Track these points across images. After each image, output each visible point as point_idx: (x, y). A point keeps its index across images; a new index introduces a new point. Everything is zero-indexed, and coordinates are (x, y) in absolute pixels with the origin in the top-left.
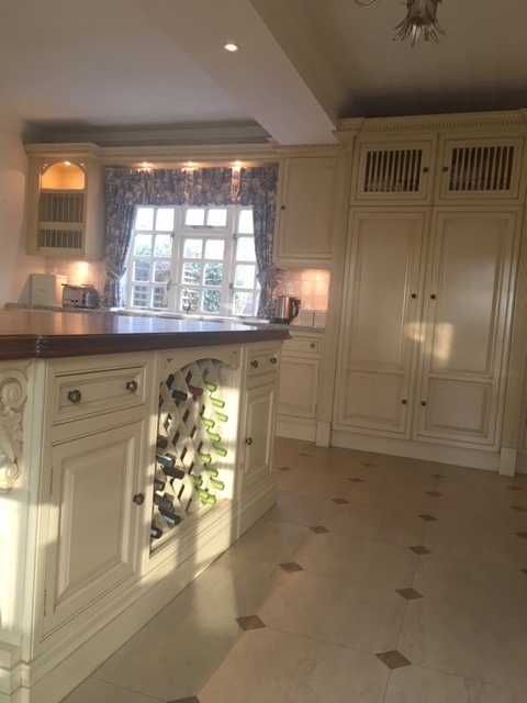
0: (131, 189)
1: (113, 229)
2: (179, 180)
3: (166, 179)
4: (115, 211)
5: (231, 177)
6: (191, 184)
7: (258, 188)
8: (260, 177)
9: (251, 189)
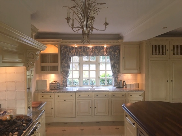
4: (64, 58)
7: (111, 52)
8: (112, 49)
9: (109, 52)
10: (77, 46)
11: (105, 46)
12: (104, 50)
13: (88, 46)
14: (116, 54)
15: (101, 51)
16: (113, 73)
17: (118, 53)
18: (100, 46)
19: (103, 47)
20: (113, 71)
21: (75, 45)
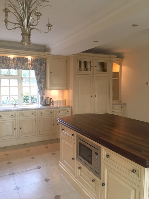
5: (27, 61)
7: (37, 65)
8: (38, 62)
9: (34, 65)
11: (30, 58)
12: (29, 62)
13: (8, 57)
14: (42, 69)
15: (25, 63)
16: (39, 89)
17: (44, 67)
18: (23, 58)
19: (27, 59)
20: (39, 87)
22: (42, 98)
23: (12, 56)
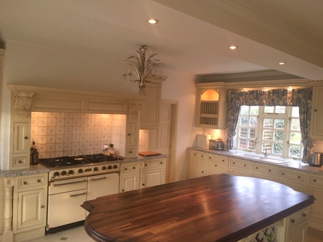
0: (238, 99)
1: (230, 116)
2: (261, 95)
3: (255, 95)
4: (231, 108)
5: (287, 93)
6: (267, 96)
7: (302, 98)
8: (303, 93)
9: (297, 99)
10: (247, 91)
11: (290, 89)
12: (289, 95)
13: (263, 90)
14: (309, 103)
15: (284, 97)
16: (303, 136)
18: (281, 89)
19: (287, 90)
20: (302, 134)
21: (245, 88)
22: (306, 151)
23: (266, 90)
